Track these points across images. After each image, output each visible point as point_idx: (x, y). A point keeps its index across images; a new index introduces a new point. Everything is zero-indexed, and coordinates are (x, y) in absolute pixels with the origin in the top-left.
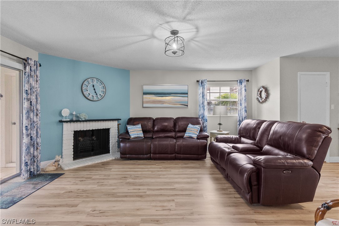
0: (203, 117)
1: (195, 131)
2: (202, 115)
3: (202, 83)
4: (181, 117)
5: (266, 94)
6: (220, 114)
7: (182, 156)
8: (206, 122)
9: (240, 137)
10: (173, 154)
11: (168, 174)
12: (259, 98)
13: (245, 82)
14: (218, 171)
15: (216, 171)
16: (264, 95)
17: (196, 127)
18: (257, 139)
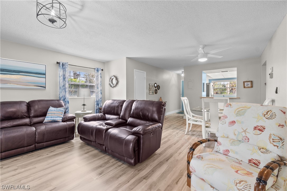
0: (64, 100)
1: (59, 114)
2: (64, 97)
3: (63, 66)
4: (37, 100)
5: (116, 82)
6: (84, 96)
7: (45, 144)
8: (68, 104)
9: (104, 114)
10: (32, 145)
11: (34, 173)
12: (111, 84)
13: (101, 70)
14: (91, 147)
15: (89, 148)
16: (115, 82)
17: (60, 110)
18: (121, 114)
